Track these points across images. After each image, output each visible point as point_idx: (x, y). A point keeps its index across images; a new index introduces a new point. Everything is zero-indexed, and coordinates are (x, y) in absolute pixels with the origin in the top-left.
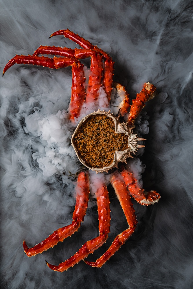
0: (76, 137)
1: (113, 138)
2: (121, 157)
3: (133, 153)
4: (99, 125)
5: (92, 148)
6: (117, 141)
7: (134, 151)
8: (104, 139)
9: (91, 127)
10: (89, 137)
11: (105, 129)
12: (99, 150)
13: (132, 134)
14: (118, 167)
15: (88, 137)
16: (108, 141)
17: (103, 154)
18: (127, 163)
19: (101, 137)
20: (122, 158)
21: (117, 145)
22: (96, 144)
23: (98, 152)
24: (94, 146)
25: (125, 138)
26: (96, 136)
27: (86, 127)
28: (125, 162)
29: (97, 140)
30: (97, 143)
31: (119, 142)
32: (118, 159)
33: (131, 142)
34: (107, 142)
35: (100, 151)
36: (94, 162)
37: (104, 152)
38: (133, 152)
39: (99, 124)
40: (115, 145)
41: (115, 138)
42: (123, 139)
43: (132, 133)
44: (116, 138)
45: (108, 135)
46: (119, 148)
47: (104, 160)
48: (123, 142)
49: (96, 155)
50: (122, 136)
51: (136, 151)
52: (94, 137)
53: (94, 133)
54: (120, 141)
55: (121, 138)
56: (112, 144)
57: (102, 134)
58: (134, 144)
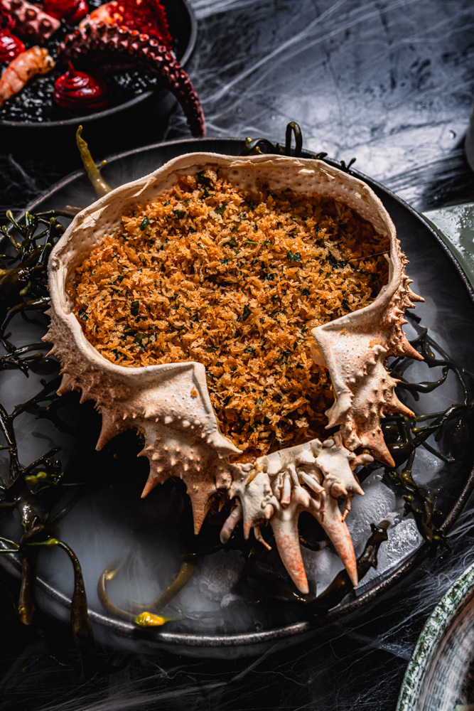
0: (211, 175)
1: (277, 349)
2: (172, 414)
3: (226, 514)
4: (317, 258)
5: (182, 259)
6: (270, 380)
7: (240, 522)
8: (254, 304)
9: (290, 228)
10: (234, 230)
11: (306, 292)
12: (181, 298)
13: (351, 461)
14: (106, 446)
15: (231, 226)
16: (246, 329)
17: (163, 324)
18: (144, 493)
19: (257, 288)
20: (168, 420)
21: (243, 389)
22: (211, 279)
23: (171, 294)
24: (196, 266)
25: (302, 424)
26: (253, 261)
27: (278, 209)
28: (152, 475)
29: (233, 272)
30: (217, 280)
31: (265, 393)
32: (153, 402)
33: (292, 467)
34: (239, 333)
35: (177, 307)
36: (101, 288)
37: (178, 324)
38: (235, 514)
39: (324, 258)
40: (239, 375)
41: (278, 361)
42: (294, 415)
43: (358, 459)
44: (281, 368)
45: (282, 318)
46: (228, 400)
47: (129, 338)
48: (275, 419)
49: (148, 285)
50: (307, 397)
51: (252, 530)
52: (244, 252)
53: (264, 245)
54: (277, 398)
55: (293, 399)
56: (236, 356)
57: (274, 291)
58: (293, 488)
